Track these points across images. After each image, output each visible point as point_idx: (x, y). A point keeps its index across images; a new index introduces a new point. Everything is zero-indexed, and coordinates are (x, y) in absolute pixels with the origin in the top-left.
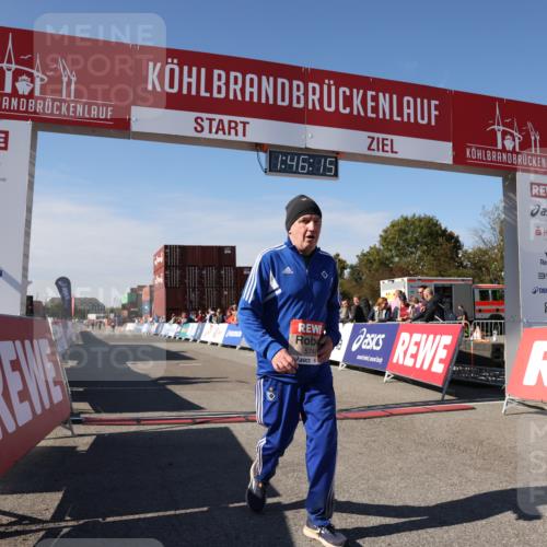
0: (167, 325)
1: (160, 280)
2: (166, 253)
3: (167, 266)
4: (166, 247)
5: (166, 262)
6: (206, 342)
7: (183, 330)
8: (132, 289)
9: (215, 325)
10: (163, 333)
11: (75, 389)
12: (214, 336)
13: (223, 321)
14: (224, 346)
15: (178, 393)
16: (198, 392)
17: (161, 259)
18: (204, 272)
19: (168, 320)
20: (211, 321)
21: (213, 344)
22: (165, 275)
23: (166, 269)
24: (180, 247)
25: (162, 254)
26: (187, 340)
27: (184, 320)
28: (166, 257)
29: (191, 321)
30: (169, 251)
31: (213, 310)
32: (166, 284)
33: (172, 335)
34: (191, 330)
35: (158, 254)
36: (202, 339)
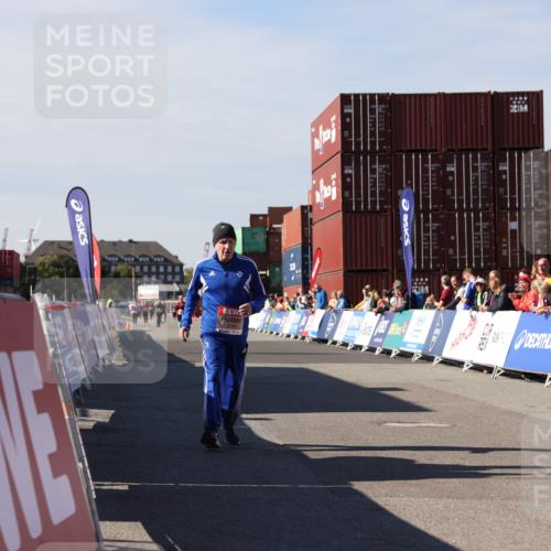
0: (348, 315)
1: (330, 192)
2: (344, 116)
3: (349, 152)
4: (345, 99)
5: (345, 142)
6: (460, 364)
7: (395, 329)
8: (254, 218)
9: (484, 317)
10: (339, 337)
11: (107, 486)
12: (482, 346)
13: (508, 306)
14: (509, 374)
15: (381, 501)
16: (439, 504)
17: (331, 135)
18: (452, 168)
19: (351, 300)
20: (471, 304)
21: (478, 368)
22: (344, 176)
23: (345, 163)
24: (383, 98)
25: (335, 119)
26: (406, 356)
27: (396, 301)
28: (345, 126)
29: (414, 303)
30: (353, 108)
31: (476, 273)
32: (346, 203)
33: (364, 341)
34: (417, 327)
35: (321, 121)
36: (448, 353)
